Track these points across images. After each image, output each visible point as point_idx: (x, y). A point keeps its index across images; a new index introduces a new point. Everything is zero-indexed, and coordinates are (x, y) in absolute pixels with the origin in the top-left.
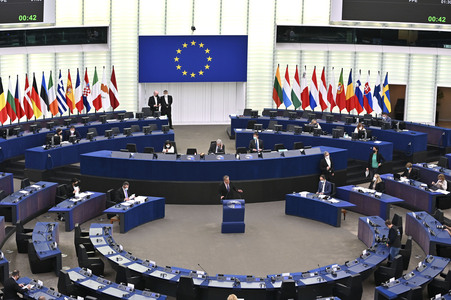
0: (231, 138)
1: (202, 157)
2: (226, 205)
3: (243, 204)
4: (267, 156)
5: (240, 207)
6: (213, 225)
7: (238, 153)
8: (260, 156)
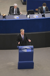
0: (24, 4)
1: (4, 17)
2: (21, 49)
3: (32, 49)
4: (48, 16)
5: (30, 51)
6: (12, 64)
7: (28, 14)
8: (43, 16)
